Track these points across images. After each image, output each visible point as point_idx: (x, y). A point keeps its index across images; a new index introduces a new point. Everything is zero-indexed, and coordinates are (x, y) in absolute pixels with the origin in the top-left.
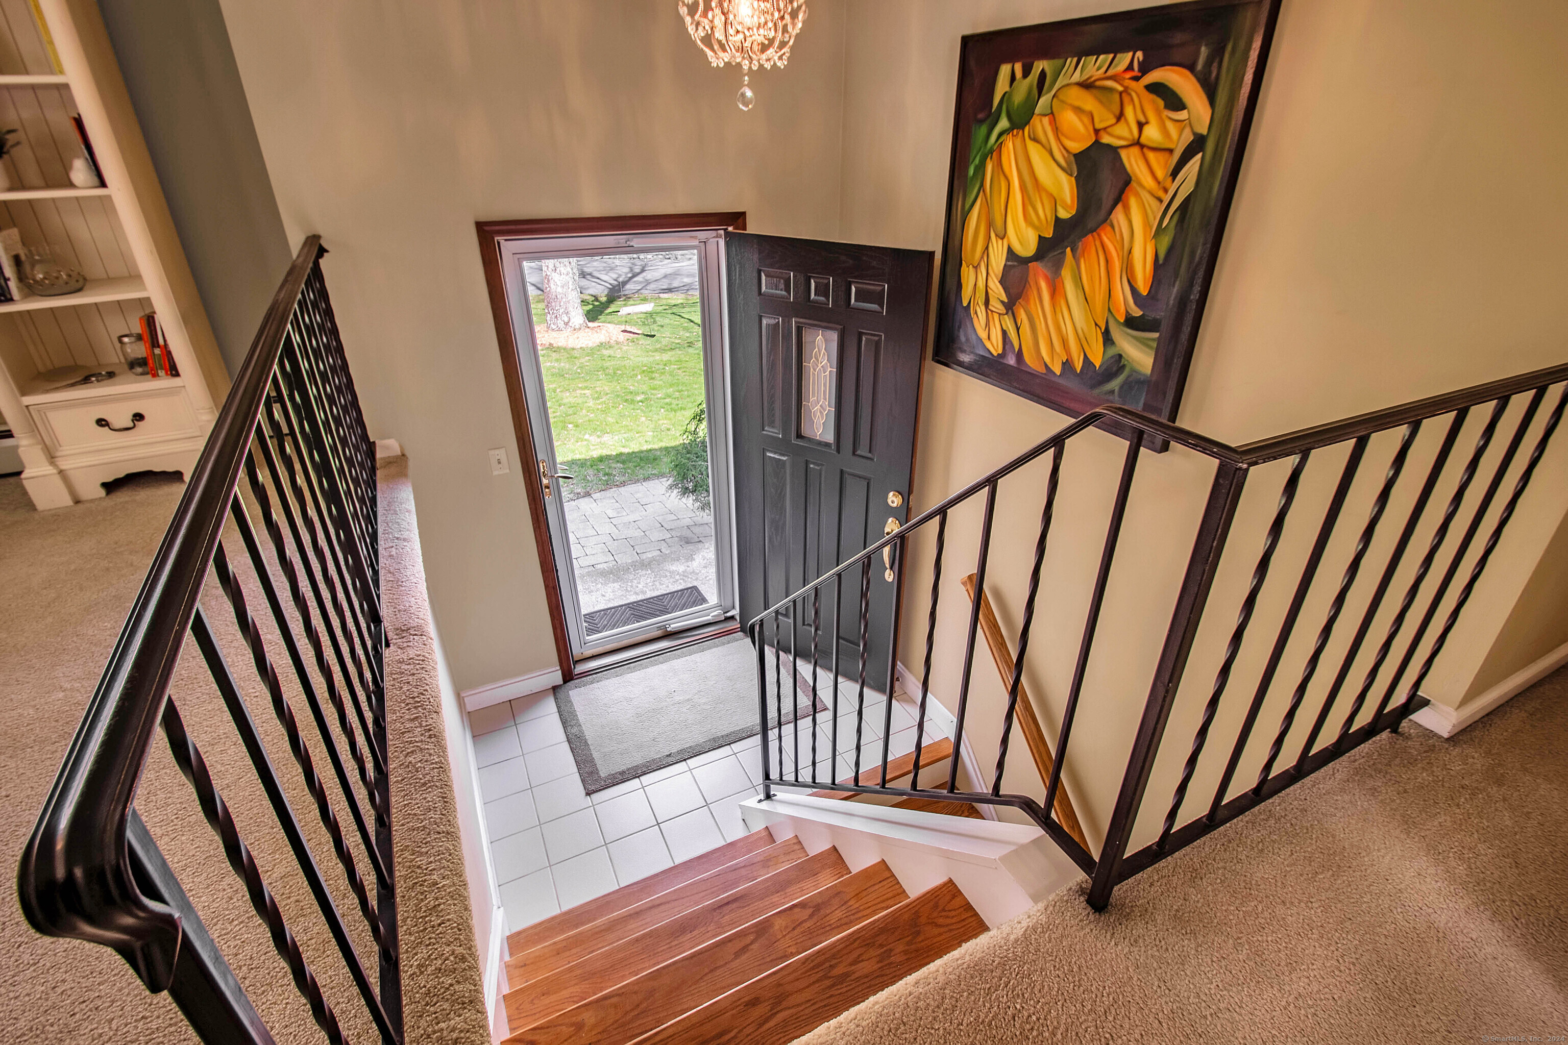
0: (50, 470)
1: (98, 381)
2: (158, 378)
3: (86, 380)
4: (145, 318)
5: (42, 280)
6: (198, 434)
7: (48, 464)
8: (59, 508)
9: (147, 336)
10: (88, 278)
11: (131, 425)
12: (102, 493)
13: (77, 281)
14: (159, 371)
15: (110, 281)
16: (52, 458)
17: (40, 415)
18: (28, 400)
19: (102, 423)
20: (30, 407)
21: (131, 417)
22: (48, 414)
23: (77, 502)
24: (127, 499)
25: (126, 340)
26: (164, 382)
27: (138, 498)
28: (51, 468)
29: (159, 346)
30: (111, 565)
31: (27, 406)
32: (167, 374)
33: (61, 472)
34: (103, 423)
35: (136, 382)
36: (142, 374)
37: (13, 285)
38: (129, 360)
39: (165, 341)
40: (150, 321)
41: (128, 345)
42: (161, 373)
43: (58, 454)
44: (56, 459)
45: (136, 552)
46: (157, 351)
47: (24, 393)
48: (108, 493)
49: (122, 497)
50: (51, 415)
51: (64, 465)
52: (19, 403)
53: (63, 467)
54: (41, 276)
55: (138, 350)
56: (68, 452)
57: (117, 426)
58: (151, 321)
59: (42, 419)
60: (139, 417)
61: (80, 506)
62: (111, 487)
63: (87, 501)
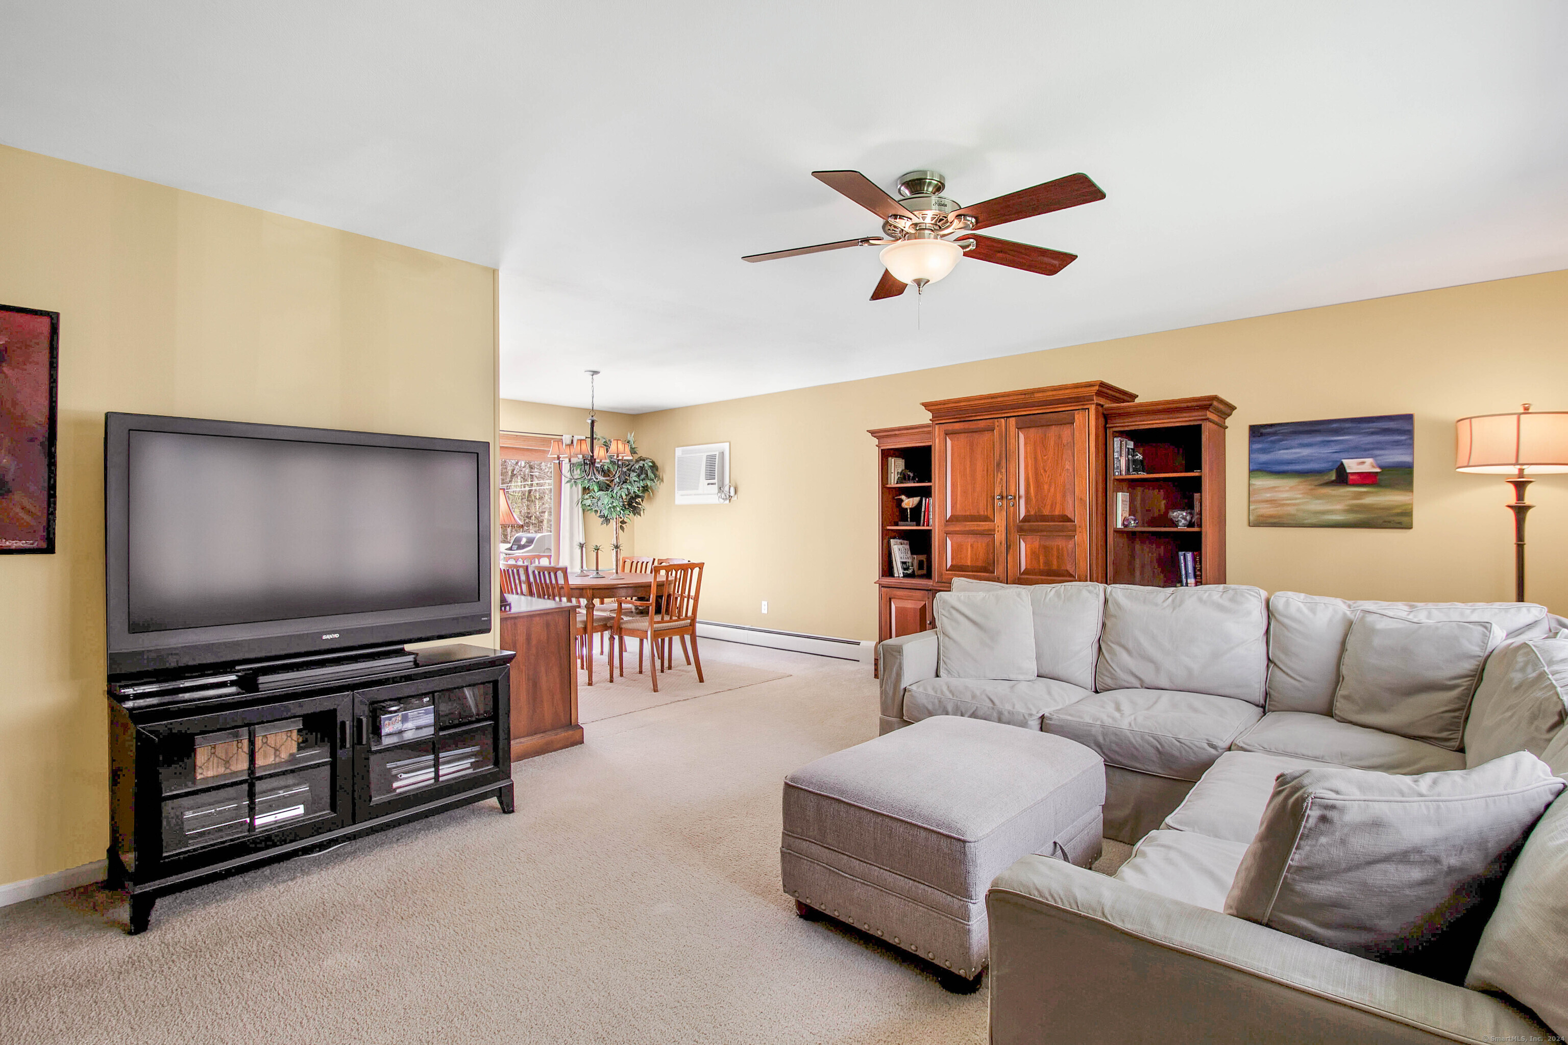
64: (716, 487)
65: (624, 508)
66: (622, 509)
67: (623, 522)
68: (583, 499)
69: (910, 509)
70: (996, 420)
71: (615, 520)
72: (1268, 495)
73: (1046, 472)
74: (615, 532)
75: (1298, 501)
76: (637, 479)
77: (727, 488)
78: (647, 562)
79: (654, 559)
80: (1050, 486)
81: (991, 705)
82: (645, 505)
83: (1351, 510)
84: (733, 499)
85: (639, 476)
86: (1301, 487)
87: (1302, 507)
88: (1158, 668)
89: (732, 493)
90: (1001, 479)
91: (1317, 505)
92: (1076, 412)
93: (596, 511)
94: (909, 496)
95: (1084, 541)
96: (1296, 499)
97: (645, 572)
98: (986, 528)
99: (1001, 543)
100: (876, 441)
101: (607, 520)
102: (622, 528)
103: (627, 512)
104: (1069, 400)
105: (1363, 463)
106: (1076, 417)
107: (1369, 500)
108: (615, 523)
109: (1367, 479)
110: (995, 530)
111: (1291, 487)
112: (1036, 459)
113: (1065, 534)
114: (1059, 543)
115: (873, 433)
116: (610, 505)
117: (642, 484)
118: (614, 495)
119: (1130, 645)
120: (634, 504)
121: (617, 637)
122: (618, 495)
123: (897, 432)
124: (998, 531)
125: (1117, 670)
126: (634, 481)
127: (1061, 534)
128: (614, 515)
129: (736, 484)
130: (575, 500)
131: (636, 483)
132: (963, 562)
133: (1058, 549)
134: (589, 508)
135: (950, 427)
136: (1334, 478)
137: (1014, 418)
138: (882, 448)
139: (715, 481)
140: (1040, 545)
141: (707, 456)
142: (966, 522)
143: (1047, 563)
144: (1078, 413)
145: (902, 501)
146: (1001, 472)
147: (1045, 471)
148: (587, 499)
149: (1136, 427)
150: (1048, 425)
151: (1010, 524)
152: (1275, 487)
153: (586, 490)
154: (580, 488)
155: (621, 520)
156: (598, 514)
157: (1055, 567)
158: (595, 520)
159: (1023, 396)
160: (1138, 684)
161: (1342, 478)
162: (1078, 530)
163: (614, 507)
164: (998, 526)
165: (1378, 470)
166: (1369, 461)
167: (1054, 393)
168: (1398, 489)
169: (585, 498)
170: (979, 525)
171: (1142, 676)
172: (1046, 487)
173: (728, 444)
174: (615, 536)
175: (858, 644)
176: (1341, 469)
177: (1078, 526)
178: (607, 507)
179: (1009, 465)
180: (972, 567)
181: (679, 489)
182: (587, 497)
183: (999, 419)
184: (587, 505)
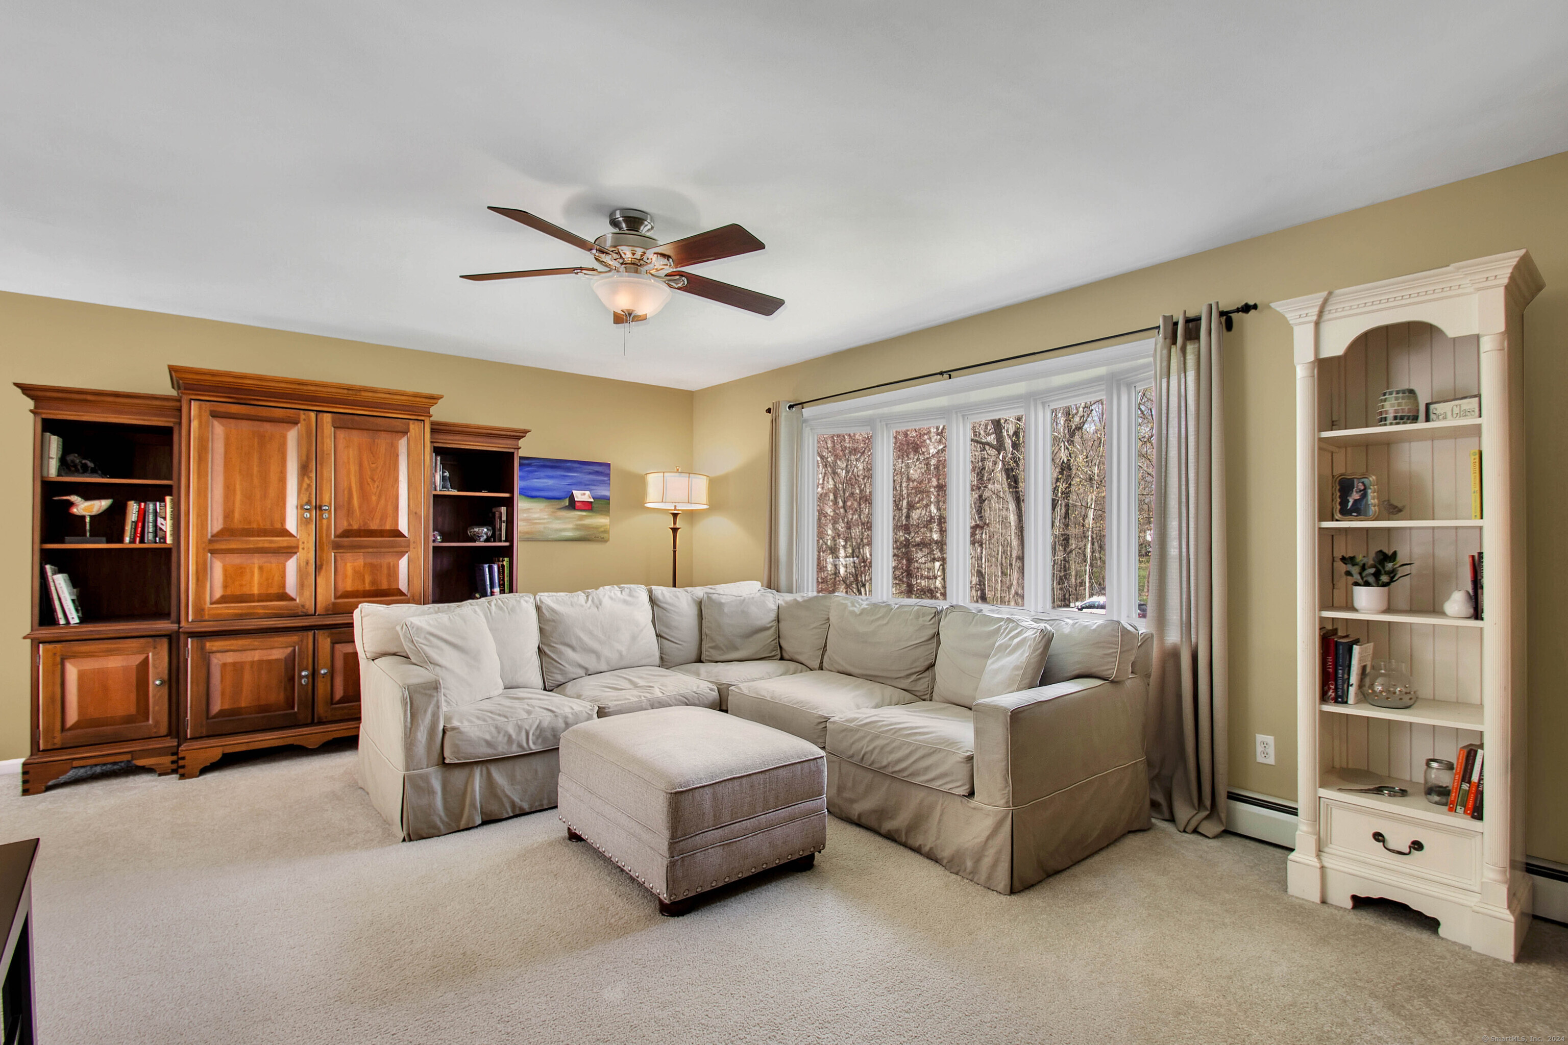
0: (1315, 862)
1: (1390, 795)
2: (1453, 813)
3: (1379, 791)
4: (1466, 751)
5: (1381, 692)
6: (1477, 889)
7: (1314, 855)
8: (1306, 901)
9: (1459, 767)
10: (1420, 697)
11: (1407, 851)
12: (1349, 904)
13: (1411, 699)
14: (1458, 807)
15: (1436, 703)
16: (1320, 851)
17: (1327, 808)
18: (1323, 792)
19: (1378, 837)
20: (1322, 799)
21: (1409, 843)
22: (1333, 809)
23: (1324, 902)
24: (1372, 923)
25: (1434, 765)
26: (1461, 821)
27: (1383, 928)
28: (1316, 860)
29: (1469, 782)
30: (1348, 997)
31: (1320, 797)
32: (1465, 812)
33: (1323, 868)
34: (1380, 838)
35: (1426, 810)
36: (1436, 803)
37: (1352, 690)
38: (1429, 785)
39: (1481, 778)
40: (1470, 754)
41: (1435, 771)
42: (1460, 809)
43: (1326, 850)
44: (1322, 853)
45: (1376, 997)
46: (1465, 786)
47: (1323, 785)
48: (1354, 907)
49: (1367, 919)
50: (1336, 813)
51: (1328, 862)
52: (1316, 792)
53: (1326, 864)
54: (1380, 688)
55: (1445, 779)
56: (1334, 851)
57: (1391, 847)
58: (1472, 754)
59: (1327, 814)
60: (1417, 846)
61: (1325, 906)
62: (1360, 903)
63: (1332, 905)
69: (91, 517)
70: (302, 412)
72: (525, 515)
73: (375, 481)
75: (545, 521)
80: (380, 497)
81: (550, 714)
83: (578, 528)
86: (546, 510)
87: (547, 525)
88: (598, 655)
90: (309, 485)
91: (557, 525)
92: (411, 422)
94: (87, 498)
95: (418, 558)
96: (544, 519)
98: (285, 544)
99: (307, 563)
100: (31, 404)
104: (399, 407)
105: (584, 494)
106: (412, 427)
107: (588, 522)
109: (588, 507)
110: (297, 547)
111: (541, 510)
112: (361, 465)
113: (395, 550)
114: (390, 560)
115: (27, 390)
119: (574, 642)
123: (89, 397)
124: (303, 549)
125: (567, 666)
127: (391, 550)
132: (246, 590)
133: (389, 568)
135: (223, 408)
136: (567, 504)
137: (329, 415)
138: (44, 416)
140: (365, 565)
142: (249, 537)
143: (373, 582)
144: (413, 424)
145: (71, 504)
146: (310, 478)
147: (373, 480)
149: (463, 447)
150: (377, 430)
151: (321, 538)
152: (529, 509)
157: (385, 586)
159: (345, 391)
160: (581, 672)
161: (573, 505)
162: (412, 546)
164: (303, 543)
165: (592, 500)
166: (588, 493)
167: (388, 396)
168: (602, 514)
170: (271, 542)
171: (587, 666)
172: (374, 498)
176: (572, 497)
177: (412, 541)
179: (322, 468)
180: (259, 595)
183: (306, 412)
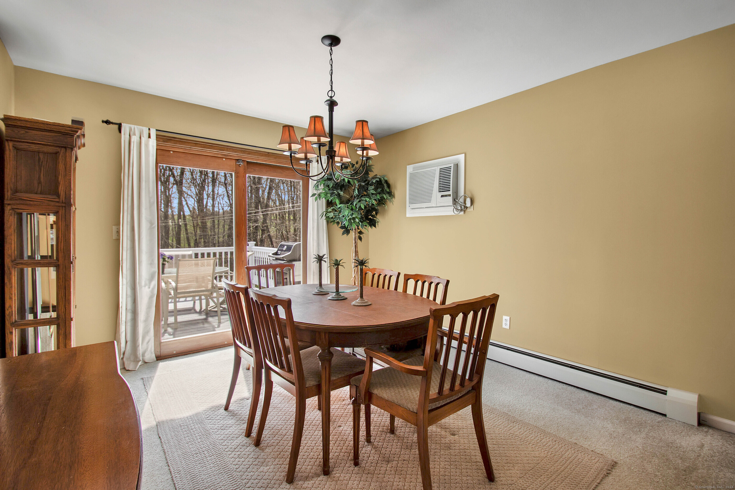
64: (450, 199)
65: (362, 220)
66: (361, 221)
67: (361, 233)
68: (327, 212)
71: (354, 231)
74: (354, 242)
76: (374, 192)
77: (462, 200)
78: (391, 276)
79: (399, 274)
82: (379, 218)
84: (468, 210)
85: (375, 189)
89: (468, 204)
93: (338, 223)
97: (388, 288)
101: (347, 231)
102: (360, 239)
103: (365, 223)
108: (354, 233)
116: (350, 217)
117: (378, 197)
118: (354, 208)
120: (370, 217)
121: (363, 407)
122: (358, 206)
126: (372, 194)
128: (354, 226)
129: (472, 195)
130: (320, 213)
131: (374, 196)
134: (332, 220)
139: (450, 193)
141: (441, 169)
148: (330, 212)
153: (329, 204)
154: (324, 201)
155: (359, 231)
156: (340, 226)
158: (338, 231)
163: (354, 219)
169: (329, 211)
173: (464, 155)
174: (354, 245)
175: (664, 392)
178: (348, 219)
181: (411, 203)
182: (330, 210)
184: (330, 217)
